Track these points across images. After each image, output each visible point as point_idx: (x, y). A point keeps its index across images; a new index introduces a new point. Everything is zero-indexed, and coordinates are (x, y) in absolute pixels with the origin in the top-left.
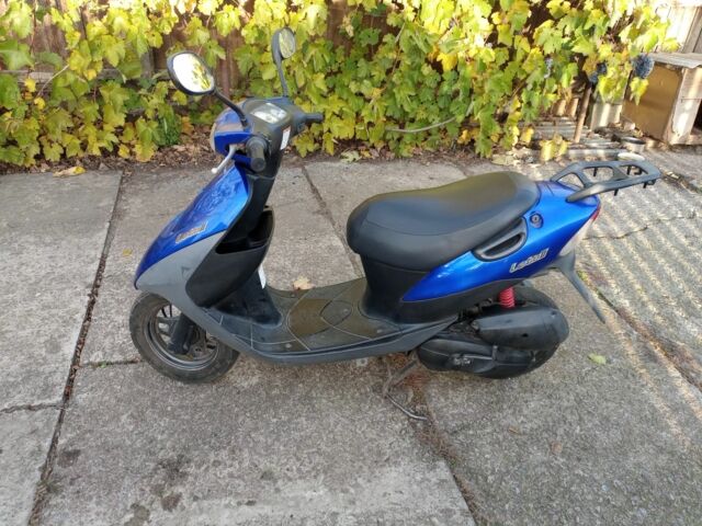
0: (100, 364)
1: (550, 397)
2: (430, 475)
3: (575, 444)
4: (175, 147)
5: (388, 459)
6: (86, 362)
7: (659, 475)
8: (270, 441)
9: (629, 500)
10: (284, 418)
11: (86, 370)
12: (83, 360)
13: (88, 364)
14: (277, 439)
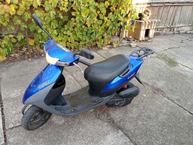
0: (13, 128)
1: (137, 107)
2: (118, 135)
3: (147, 118)
4: (11, 55)
5: (107, 134)
6: (8, 128)
7: (166, 120)
8: (74, 137)
9: (162, 128)
10: (76, 130)
11: (9, 131)
12: (7, 128)
13: (9, 129)
14: (76, 136)
